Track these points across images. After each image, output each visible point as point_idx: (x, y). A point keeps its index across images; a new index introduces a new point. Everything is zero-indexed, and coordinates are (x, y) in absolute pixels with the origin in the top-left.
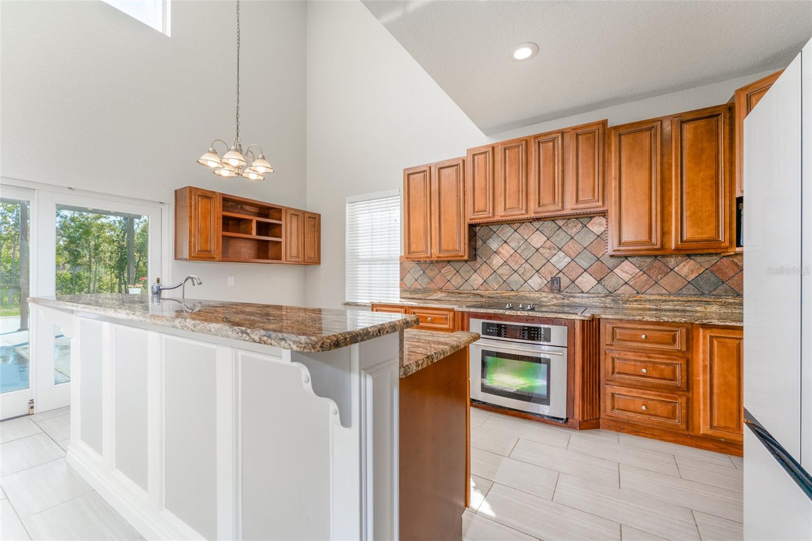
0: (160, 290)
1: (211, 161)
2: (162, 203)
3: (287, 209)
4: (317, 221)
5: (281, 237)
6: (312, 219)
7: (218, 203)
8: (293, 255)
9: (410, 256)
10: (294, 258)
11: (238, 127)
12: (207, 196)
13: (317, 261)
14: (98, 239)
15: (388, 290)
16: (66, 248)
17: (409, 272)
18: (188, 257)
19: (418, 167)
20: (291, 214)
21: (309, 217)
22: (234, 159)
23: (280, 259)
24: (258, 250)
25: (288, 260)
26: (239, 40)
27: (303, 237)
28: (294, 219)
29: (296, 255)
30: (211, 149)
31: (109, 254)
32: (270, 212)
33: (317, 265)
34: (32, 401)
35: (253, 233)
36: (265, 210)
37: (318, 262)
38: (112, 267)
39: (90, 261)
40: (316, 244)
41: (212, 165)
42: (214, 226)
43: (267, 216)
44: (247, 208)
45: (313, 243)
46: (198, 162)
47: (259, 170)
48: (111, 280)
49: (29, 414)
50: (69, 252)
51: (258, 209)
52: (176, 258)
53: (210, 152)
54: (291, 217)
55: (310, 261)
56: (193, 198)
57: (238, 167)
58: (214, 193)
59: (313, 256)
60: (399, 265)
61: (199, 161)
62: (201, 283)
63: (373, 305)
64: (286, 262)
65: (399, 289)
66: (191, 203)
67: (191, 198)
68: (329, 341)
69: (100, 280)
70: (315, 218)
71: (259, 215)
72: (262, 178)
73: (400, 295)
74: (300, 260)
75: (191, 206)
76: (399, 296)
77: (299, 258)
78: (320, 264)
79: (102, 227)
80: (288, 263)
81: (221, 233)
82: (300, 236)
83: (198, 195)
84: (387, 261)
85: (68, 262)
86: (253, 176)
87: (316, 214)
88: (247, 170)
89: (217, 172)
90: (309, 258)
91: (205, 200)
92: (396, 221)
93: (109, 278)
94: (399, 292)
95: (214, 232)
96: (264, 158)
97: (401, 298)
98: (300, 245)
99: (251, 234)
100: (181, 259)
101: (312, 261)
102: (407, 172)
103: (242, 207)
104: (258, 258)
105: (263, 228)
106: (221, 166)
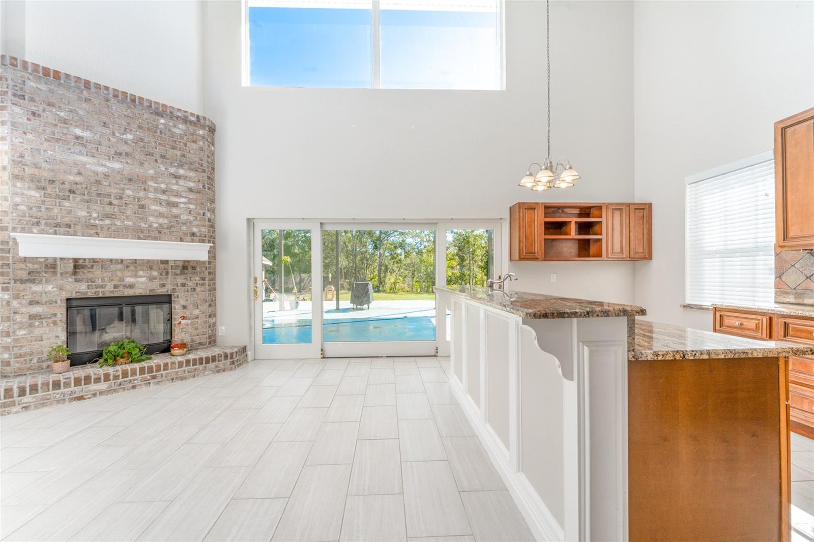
0: (493, 283)
1: (527, 182)
2: (501, 219)
3: (608, 205)
4: (646, 212)
5: (601, 235)
6: (640, 211)
7: (541, 212)
8: (615, 251)
9: (786, 244)
10: (618, 254)
11: (549, 147)
12: (531, 207)
13: (647, 256)
14: (474, 246)
15: (754, 292)
16: (457, 254)
17: (793, 266)
18: (518, 258)
19: (802, 113)
20: (613, 209)
21: (635, 209)
22: (544, 177)
23: (600, 256)
24: (579, 248)
25: (610, 256)
26: (549, 73)
27: (628, 231)
28: (617, 215)
29: (619, 251)
30: (528, 173)
31: (480, 258)
32: (591, 211)
33: (648, 261)
34: (437, 349)
35: (572, 234)
36: (585, 211)
37: (649, 257)
38: (483, 267)
39: (470, 264)
40: (646, 237)
41: (529, 185)
42: (538, 231)
43: (588, 215)
44: (568, 211)
45: (641, 236)
46: (519, 185)
47: (567, 178)
48: (482, 278)
49: (436, 356)
50: (459, 257)
51: (578, 210)
52: (511, 260)
53: (527, 175)
54: (613, 213)
55: (637, 256)
56: (521, 211)
57: (549, 182)
58: (537, 204)
59: (641, 250)
60: (773, 257)
61: (521, 184)
62: (517, 279)
63: (716, 308)
64: (607, 259)
65: (773, 290)
66: (520, 215)
67: (520, 212)
68: (539, 313)
69: (476, 278)
70: (644, 209)
71: (580, 215)
72: (572, 185)
73: (775, 298)
74: (624, 256)
75: (520, 218)
76: (773, 300)
77: (623, 254)
78: (651, 259)
79: (475, 238)
80: (609, 259)
81: (543, 237)
82: (624, 231)
83: (525, 208)
84: (749, 252)
85: (458, 265)
86: (563, 186)
87: (645, 204)
88: (558, 182)
89: (534, 189)
90: (636, 253)
91: (530, 211)
92: (767, 195)
93: (480, 275)
94: (773, 295)
95: (538, 237)
96: (571, 168)
97: (776, 302)
98: (624, 240)
99: (570, 235)
100: (513, 260)
101: (640, 257)
102: (782, 125)
103: (563, 211)
104: (579, 257)
105: (585, 228)
106: (536, 184)
